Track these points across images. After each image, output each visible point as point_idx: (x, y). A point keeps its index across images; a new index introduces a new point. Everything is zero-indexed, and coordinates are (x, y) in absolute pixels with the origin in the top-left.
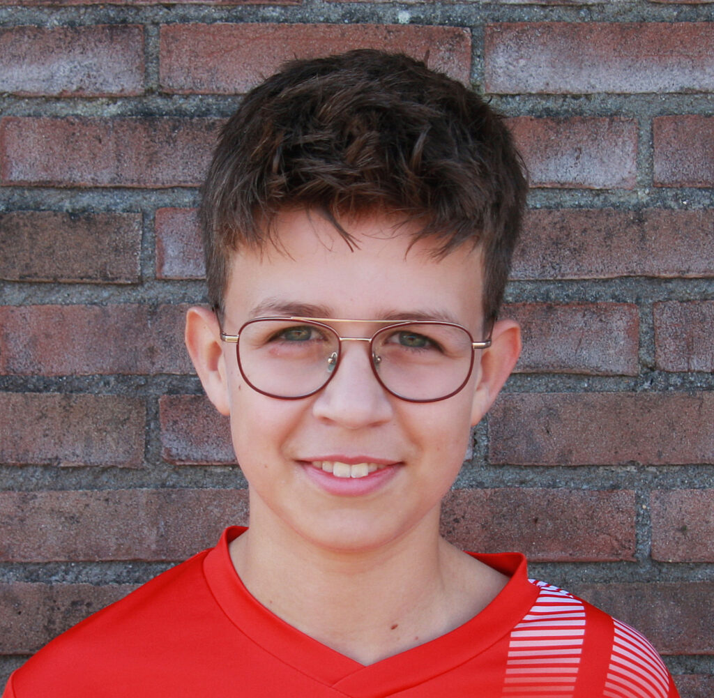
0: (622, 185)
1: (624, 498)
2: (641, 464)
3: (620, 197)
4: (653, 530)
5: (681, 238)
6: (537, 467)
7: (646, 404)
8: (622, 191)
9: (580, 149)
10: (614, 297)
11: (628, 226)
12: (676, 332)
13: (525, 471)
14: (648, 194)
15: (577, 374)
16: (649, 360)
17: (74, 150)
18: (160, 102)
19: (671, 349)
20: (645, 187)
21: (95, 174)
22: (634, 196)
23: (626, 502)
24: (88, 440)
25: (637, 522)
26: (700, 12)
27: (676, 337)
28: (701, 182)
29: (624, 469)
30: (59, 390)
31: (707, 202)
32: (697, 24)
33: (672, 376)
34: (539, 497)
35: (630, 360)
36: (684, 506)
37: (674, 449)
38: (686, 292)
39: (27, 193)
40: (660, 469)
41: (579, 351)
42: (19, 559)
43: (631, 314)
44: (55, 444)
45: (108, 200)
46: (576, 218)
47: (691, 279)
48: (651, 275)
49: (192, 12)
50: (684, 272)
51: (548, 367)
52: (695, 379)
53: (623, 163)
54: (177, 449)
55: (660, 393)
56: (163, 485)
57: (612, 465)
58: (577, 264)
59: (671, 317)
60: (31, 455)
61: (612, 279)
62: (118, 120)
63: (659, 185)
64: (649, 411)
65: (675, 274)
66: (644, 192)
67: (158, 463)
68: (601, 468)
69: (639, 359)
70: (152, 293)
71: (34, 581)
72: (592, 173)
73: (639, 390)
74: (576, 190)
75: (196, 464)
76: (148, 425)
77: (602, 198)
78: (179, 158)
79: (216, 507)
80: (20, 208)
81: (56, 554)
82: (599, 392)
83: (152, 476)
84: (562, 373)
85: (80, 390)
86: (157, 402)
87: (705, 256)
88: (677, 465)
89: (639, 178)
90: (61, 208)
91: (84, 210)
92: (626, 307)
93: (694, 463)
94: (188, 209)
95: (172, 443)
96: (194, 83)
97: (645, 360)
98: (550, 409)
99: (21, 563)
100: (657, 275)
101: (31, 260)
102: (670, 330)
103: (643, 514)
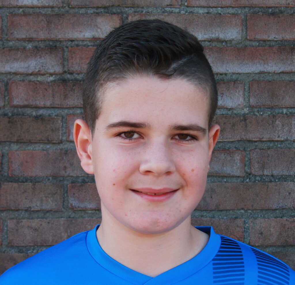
0: (239, 107)
1: (239, 222)
2: (246, 209)
3: (237, 111)
4: (250, 234)
5: (260, 126)
6: (208, 210)
7: (248, 187)
8: (238, 109)
9: (223, 94)
10: (235, 148)
11: (241, 121)
12: (258, 161)
13: (203, 212)
14: (248, 110)
15: (222, 176)
16: (249, 171)
17: (37, 93)
18: (69, 76)
19: (257, 167)
20: (247, 107)
21: (45, 102)
22: (243, 111)
23: (240, 223)
24: (42, 200)
25: (244, 231)
26: (267, 43)
27: (258, 163)
28: (267, 106)
29: (239, 211)
30: (31, 182)
31: (270, 113)
32: (266, 48)
33: (257, 177)
34: (208, 222)
35: (242, 171)
36: (262, 225)
37: (258, 204)
38: (262, 146)
39: (20, 110)
40: (253, 211)
41: (223, 168)
42: (16, 245)
43: (242, 154)
44: (30, 202)
45: (49, 112)
46: (221, 119)
47: (264, 141)
48: (249, 140)
49: (81, 43)
50: (261, 139)
51: (211, 173)
52: (265, 178)
53: (239, 99)
54: (75, 204)
55: (253, 183)
56: (70, 217)
57: (235, 210)
58: (222, 136)
59: (256, 155)
60: (20, 206)
61: (235, 141)
62: (53, 83)
63: (252, 107)
64: (249, 190)
65: (258, 139)
66: (246, 109)
67: (67, 209)
68: (231, 211)
69: (245, 171)
70: (66, 146)
71: (21, 253)
72: (228, 102)
73: (245, 182)
74: (222, 108)
75: (81, 209)
76: (64, 195)
77: (231, 111)
78: (75, 97)
79: (89, 225)
80: (17, 115)
81: (30, 243)
82: (230, 183)
83: (65, 214)
84: (217, 176)
85: (39, 182)
86: (67, 187)
87: (269, 133)
88: (259, 210)
89: (245, 104)
90: (32, 115)
91: (40, 116)
92: (240, 152)
93: (265, 209)
94: (79, 115)
95: (73, 202)
96: (81, 69)
97: (247, 171)
98: (212, 189)
99: (17, 246)
100: (251, 139)
101: (21, 134)
102: (256, 160)
103: (247, 228)
